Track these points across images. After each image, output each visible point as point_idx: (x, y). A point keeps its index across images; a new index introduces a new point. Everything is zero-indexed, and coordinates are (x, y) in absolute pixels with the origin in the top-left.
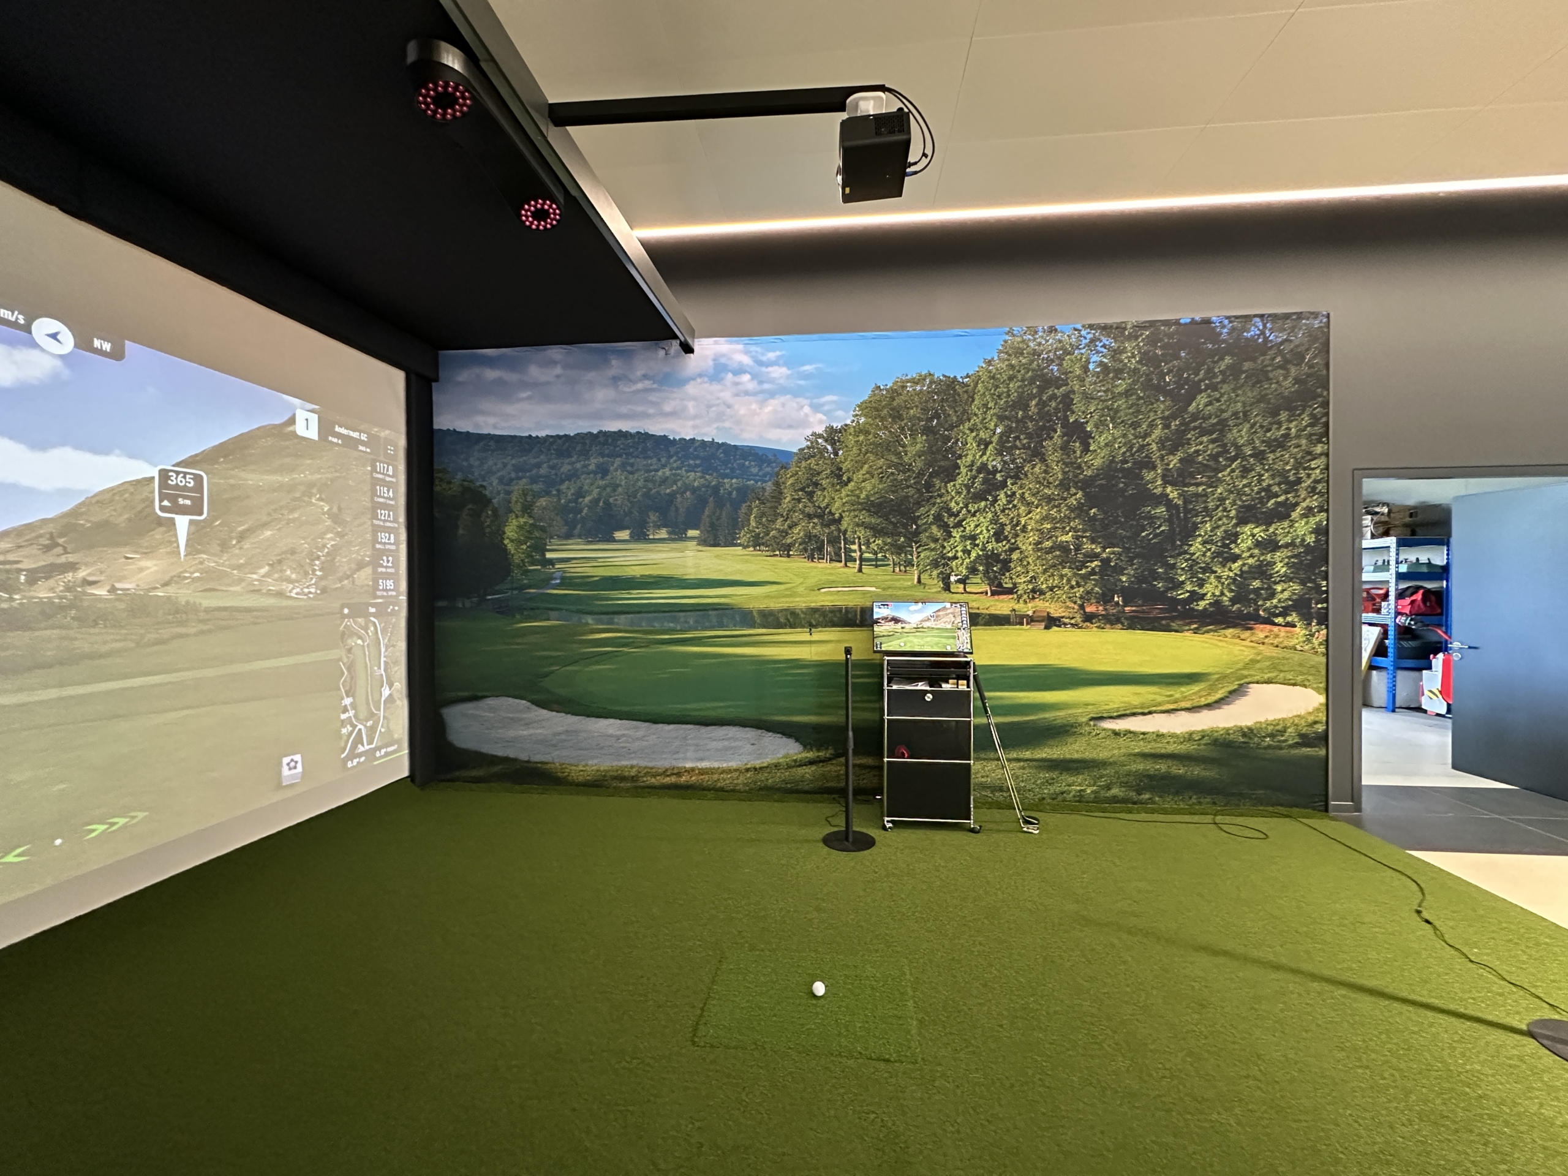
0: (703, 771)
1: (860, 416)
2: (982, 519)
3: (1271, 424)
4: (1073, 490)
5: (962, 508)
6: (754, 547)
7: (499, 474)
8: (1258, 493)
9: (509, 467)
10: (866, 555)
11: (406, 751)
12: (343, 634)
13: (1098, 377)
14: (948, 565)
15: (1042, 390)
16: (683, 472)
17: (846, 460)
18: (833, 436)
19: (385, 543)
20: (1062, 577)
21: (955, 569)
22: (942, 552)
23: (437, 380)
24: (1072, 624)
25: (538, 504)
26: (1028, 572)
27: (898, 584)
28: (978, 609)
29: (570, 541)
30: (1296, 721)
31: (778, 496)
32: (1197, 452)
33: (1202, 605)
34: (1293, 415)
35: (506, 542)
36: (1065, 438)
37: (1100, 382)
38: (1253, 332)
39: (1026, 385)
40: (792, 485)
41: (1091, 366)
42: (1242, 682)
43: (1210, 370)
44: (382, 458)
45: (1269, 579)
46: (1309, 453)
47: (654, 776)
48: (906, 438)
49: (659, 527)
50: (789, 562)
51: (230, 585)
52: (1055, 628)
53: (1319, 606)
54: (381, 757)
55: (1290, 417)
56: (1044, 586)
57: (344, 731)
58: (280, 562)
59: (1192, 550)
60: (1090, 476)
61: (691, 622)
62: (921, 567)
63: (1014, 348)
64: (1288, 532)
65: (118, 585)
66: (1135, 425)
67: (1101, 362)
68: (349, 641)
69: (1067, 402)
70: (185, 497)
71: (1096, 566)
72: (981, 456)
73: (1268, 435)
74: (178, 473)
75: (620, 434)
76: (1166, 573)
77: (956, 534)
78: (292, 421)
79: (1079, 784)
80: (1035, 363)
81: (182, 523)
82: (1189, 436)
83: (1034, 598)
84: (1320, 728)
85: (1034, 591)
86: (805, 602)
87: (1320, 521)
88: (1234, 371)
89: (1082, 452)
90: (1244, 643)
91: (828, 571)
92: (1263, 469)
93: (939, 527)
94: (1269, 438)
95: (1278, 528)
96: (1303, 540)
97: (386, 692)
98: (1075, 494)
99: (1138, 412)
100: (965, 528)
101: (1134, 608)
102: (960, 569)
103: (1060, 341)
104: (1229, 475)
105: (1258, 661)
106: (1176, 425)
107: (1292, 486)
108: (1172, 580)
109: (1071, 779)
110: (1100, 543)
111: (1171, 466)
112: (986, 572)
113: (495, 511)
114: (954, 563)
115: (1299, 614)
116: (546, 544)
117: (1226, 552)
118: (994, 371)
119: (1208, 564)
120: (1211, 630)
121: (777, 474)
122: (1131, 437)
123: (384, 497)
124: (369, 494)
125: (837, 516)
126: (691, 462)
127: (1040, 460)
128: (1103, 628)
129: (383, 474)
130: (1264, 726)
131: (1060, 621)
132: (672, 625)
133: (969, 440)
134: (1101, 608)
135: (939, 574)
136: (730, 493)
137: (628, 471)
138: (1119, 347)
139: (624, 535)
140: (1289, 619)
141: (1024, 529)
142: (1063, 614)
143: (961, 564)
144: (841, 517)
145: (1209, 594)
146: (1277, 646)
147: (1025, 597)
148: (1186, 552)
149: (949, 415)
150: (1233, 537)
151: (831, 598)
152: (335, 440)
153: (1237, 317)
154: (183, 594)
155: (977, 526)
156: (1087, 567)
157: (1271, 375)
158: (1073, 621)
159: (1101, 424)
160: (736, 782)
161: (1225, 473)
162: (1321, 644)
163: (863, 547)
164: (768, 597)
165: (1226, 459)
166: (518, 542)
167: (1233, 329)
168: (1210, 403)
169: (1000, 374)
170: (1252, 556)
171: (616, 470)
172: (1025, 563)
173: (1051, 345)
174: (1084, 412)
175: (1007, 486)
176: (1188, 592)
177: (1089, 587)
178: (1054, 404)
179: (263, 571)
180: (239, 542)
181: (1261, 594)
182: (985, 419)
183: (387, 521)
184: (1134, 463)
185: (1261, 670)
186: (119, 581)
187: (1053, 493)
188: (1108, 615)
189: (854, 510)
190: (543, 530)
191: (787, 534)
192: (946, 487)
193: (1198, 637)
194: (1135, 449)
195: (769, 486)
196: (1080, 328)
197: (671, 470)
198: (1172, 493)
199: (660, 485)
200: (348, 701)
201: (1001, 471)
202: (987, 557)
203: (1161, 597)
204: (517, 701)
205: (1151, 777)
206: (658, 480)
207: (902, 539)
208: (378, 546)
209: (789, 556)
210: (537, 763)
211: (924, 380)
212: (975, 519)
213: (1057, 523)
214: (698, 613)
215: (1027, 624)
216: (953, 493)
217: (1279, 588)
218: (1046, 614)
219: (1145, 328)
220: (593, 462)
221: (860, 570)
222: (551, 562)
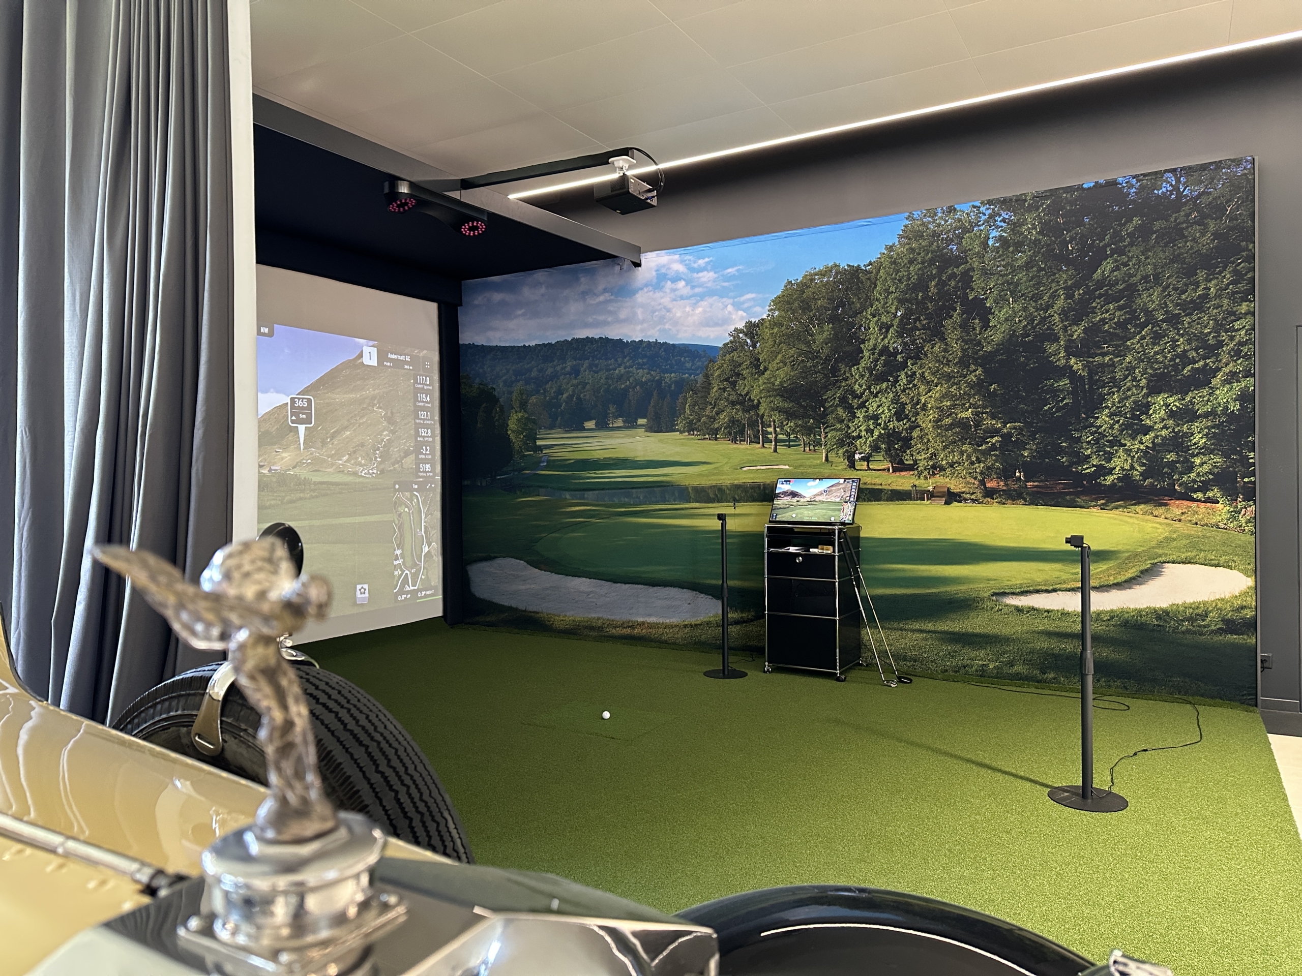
0: (651, 626)
1: (774, 310)
2: (883, 399)
3: (1186, 285)
4: (973, 367)
5: (865, 390)
6: (689, 432)
7: (504, 378)
8: (1171, 360)
9: (511, 372)
10: (780, 436)
11: (440, 596)
12: (395, 503)
13: (998, 252)
14: (852, 444)
15: (941, 270)
16: (634, 369)
17: (762, 351)
18: (752, 330)
19: (424, 436)
20: (962, 453)
21: (859, 447)
22: (847, 432)
23: (461, 305)
24: (973, 499)
25: (531, 401)
26: (928, 449)
27: (808, 463)
28: (881, 484)
29: (553, 431)
30: (1219, 605)
31: (708, 386)
32: (1103, 321)
33: (1110, 479)
34: (1213, 273)
35: (509, 433)
36: (965, 316)
37: (1000, 256)
38: (1165, 188)
39: (925, 267)
40: (719, 376)
41: (990, 242)
42: (1156, 561)
43: (1117, 234)
44: (421, 372)
45: (1186, 452)
46: (1233, 313)
47: (615, 627)
48: (814, 327)
49: (617, 417)
50: (717, 444)
51: (326, 468)
52: (955, 504)
53: (1246, 480)
54: (421, 597)
55: (1208, 275)
56: (944, 462)
57: (396, 573)
58: (355, 452)
59: (1098, 422)
60: (991, 351)
61: (642, 498)
62: (828, 446)
63: (915, 231)
64: (1208, 400)
65: (272, 468)
66: (1036, 298)
67: (1001, 236)
68: (399, 509)
69: (966, 279)
70: (303, 414)
71: (997, 441)
72: (883, 340)
73: (1183, 297)
74: (299, 399)
75: (588, 340)
76: (1070, 446)
77: (860, 414)
78: (361, 355)
79: (980, 658)
80: (935, 244)
81: (302, 428)
82: (1094, 305)
83: (934, 474)
84: (1249, 614)
85: (934, 467)
86: (729, 480)
87: (1245, 386)
88: (1144, 232)
89: (981, 329)
90: (1157, 520)
91: (749, 452)
92: (1178, 334)
93: (845, 408)
94: (1185, 301)
95: (1199, 399)
96: (1226, 408)
97: (426, 549)
98: (975, 371)
99: (1039, 284)
100: (868, 409)
101: (1036, 484)
102: (863, 447)
103: (959, 220)
104: (1139, 342)
105: (1174, 540)
106: (1079, 294)
107: (1212, 350)
108: (1077, 454)
109: (973, 654)
110: (1000, 418)
111: (1075, 337)
112: (888, 451)
113: (502, 407)
114: (858, 442)
115: (1221, 489)
116: (536, 434)
117: (1136, 424)
118: (895, 256)
119: (1117, 437)
120: (1120, 506)
121: (707, 367)
122: (1032, 310)
123: (423, 402)
124: (412, 400)
125: (756, 402)
126: (640, 361)
127: (939, 339)
128: (1004, 504)
129: (422, 384)
130: (1181, 609)
131: (960, 496)
132: (626, 500)
133: (872, 325)
134: (1002, 483)
135: (845, 452)
136: (670, 386)
137: (594, 371)
138: (1018, 220)
139: (590, 424)
140: (1210, 494)
141: (924, 406)
142: (963, 490)
143: (865, 443)
144: (759, 403)
145: (1117, 469)
146: (1196, 524)
147: (926, 473)
148: (1092, 425)
149: (853, 303)
150: (1145, 408)
151: (752, 476)
152: (388, 364)
153: (1144, 175)
154: (302, 473)
155: (878, 406)
156: (988, 443)
157: (1186, 234)
158: (973, 497)
159: (1001, 300)
160: (676, 636)
161: (1135, 341)
162: (1248, 521)
163: (778, 429)
164: (700, 475)
165: (1136, 326)
166: (518, 432)
167: (1142, 188)
168: (1117, 268)
169: (901, 258)
170: (1165, 427)
171: (585, 371)
172: (926, 440)
173: (951, 224)
174: (983, 289)
175: (908, 366)
176: (1094, 466)
177: (990, 462)
178: (953, 283)
179: (345, 459)
180: (331, 440)
181: (1177, 468)
182: (887, 303)
183: (426, 419)
184: (1035, 336)
185: (1179, 549)
186: (273, 465)
187: (952, 371)
188: (1009, 490)
189: (770, 396)
190: (534, 422)
191: (715, 420)
192: (850, 370)
193: (1105, 513)
194: (1036, 322)
195: (700, 378)
196: (979, 205)
197: (625, 368)
198: (1076, 364)
199: (617, 381)
200: (398, 552)
201: (900, 353)
202: (889, 435)
203: (1065, 471)
204: (518, 561)
205: (1056, 657)
206: (616, 377)
207: (811, 421)
208: (419, 439)
209: (716, 439)
210: (531, 612)
211: (831, 271)
212: (877, 399)
213: (956, 400)
214: (646, 490)
215: (928, 499)
216: (857, 377)
217: (1198, 461)
218: (946, 489)
219: (1046, 198)
220: (569, 364)
221: (775, 451)
222: (540, 448)
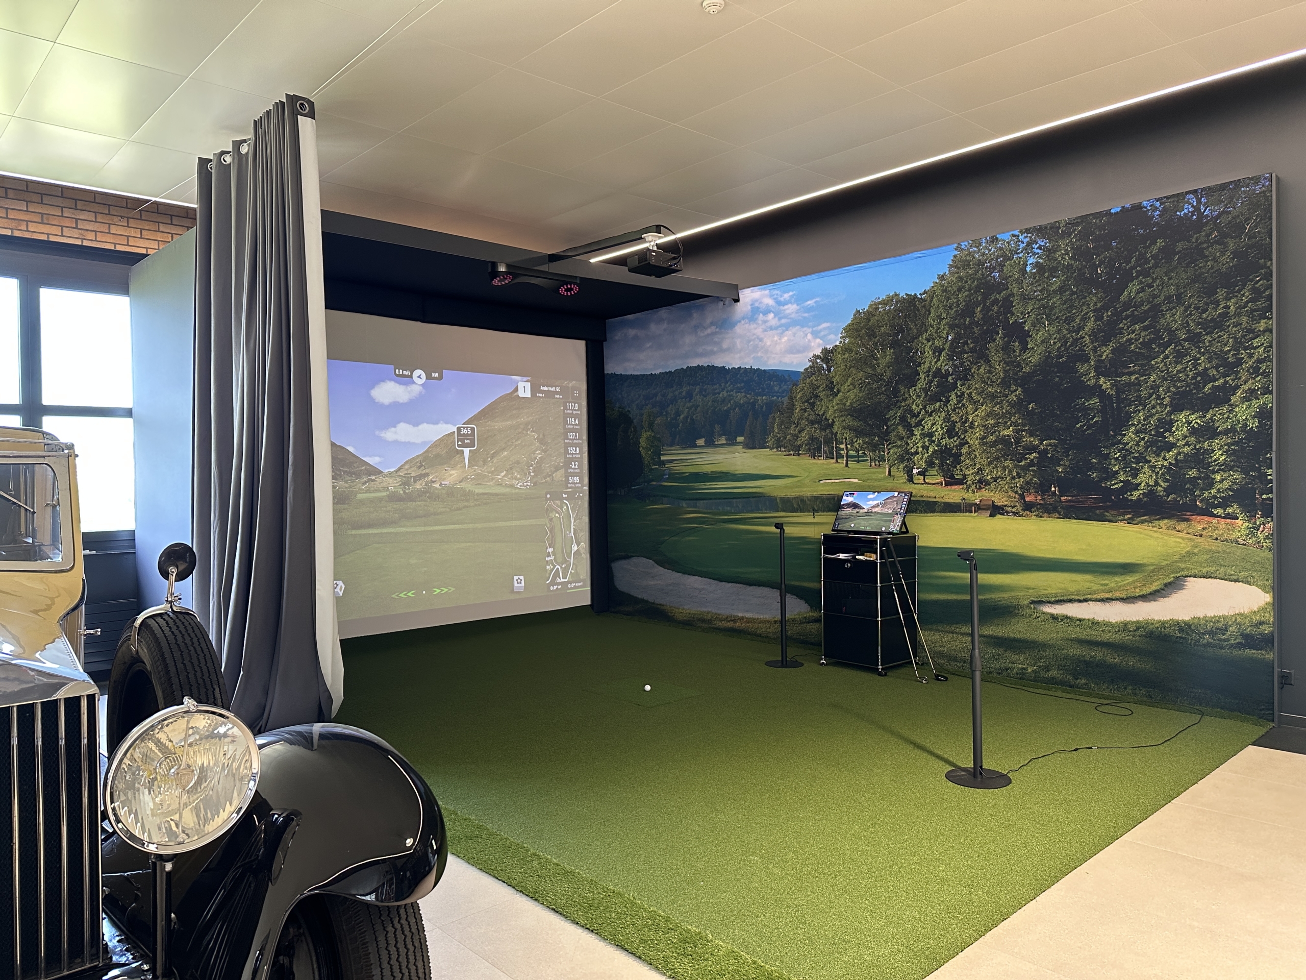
0: (749, 620)
1: (846, 337)
2: (937, 418)
3: (1207, 304)
4: (1013, 387)
5: (921, 409)
6: (777, 448)
7: (637, 402)
8: (1194, 378)
9: (642, 397)
10: (851, 453)
11: (588, 588)
12: (547, 509)
13: (1034, 278)
14: (911, 459)
15: (985, 297)
16: (733, 393)
17: (836, 374)
18: (827, 355)
19: (573, 454)
20: (1004, 468)
21: (916, 462)
22: (906, 448)
23: (606, 341)
24: (1014, 512)
25: (656, 422)
26: (975, 465)
27: (874, 477)
28: (935, 497)
29: (674, 448)
30: (1239, 620)
31: (792, 407)
32: (1129, 340)
33: (1136, 494)
34: (1233, 292)
35: (641, 449)
36: (1006, 339)
37: (1036, 282)
38: (1187, 209)
39: (972, 294)
40: (801, 398)
41: (1028, 269)
42: (1178, 575)
43: (1142, 256)
44: (570, 400)
45: (1207, 469)
46: (1251, 331)
47: (721, 621)
48: (878, 352)
49: (721, 436)
50: (799, 460)
51: (487, 482)
52: (999, 516)
53: (1264, 496)
54: (571, 588)
55: (1228, 293)
56: (989, 477)
57: (548, 567)
58: (511, 469)
59: (1125, 439)
60: (1029, 372)
61: (740, 507)
62: (891, 461)
63: (962, 261)
64: (1228, 418)
65: (443, 483)
66: (1069, 320)
67: (1037, 263)
68: (551, 515)
69: (1007, 305)
70: (467, 439)
71: (1035, 457)
72: (936, 362)
73: (1204, 316)
74: (464, 428)
75: (699, 368)
76: (1100, 462)
77: (917, 432)
78: (517, 389)
79: (1021, 662)
80: (980, 272)
81: (466, 451)
82: (1121, 325)
83: (980, 488)
84: (1267, 629)
85: (980, 481)
86: (810, 491)
87: (1264, 403)
88: (1167, 253)
89: (1021, 351)
90: (1180, 534)
91: (825, 466)
92: (1199, 352)
93: (904, 427)
94: (1205, 319)
95: (1218, 416)
96: (1246, 425)
97: (575, 548)
98: (1015, 391)
99: (1072, 307)
100: (924, 427)
101: (1069, 498)
102: (920, 463)
103: (1001, 249)
104: (1162, 361)
105: (1196, 554)
106: (1108, 316)
107: (1232, 368)
108: (1106, 470)
109: (1014, 657)
110: (1037, 436)
111: (1104, 357)
112: (941, 465)
113: (635, 427)
114: (916, 458)
115: (1240, 505)
116: (660, 450)
117: (1160, 441)
118: (946, 285)
119: (1142, 453)
120: (1145, 521)
121: (791, 390)
122: (1065, 332)
123: (572, 424)
124: (562, 424)
125: (830, 421)
126: (739, 385)
127: (985, 361)
128: (1041, 517)
129: (572, 410)
130: (1203, 622)
131: (1003, 509)
132: (729, 508)
133: (927, 349)
134: (1039, 498)
135: (904, 468)
136: (762, 407)
137: (703, 395)
138: (1053, 247)
139: (701, 442)
140: (1230, 510)
141: (972, 426)
142: (1006, 503)
143: (922, 459)
144: (833, 422)
145: (1143, 485)
146: (1217, 539)
147: (973, 487)
148: (1119, 442)
149: (911, 328)
150: (1167, 425)
151: (827, 488)
152: (541, 395)
153: (1167, 198)
154: (467, 486)
155: (933, 425)
156: (1027, 459)
157: (1207, 253)
158: (1014, 510)
159: (1037, 323)
160: (768, 630)
161: (1159, 360)
162: (1267, 538)
163: (849, 446)
164: (786, 487)
165: (1159, 345)
166: (647, 449)
167: (1164, 211)
168: (1142, 290)
169: (951, 287)
170: (1187, 444)
171: (697, 395)
172: (973, 456)
173: (994, 253)
174: (1022, 313)
175: (958, 387)
176: (1121, 481)
177: (1028, 477)
178: (996, 308)
179: (503, 474)
180: (491, 459)
181: (1198, 484)
182: (939, 328)
183: (575, 439)
184: (1068, 357)
185: (1201, 564)
186: (443, 481)
187: (996, 391)
188: (1046, 504)
189: (842, 416)
190: (659, 440)
191: (798, 437)
192: (909, 391)
193: (1131, 527)
194: (1069, 344)
195: (786, 400)
196: (1018, 233)
197: (727, 392)
198: (1105, 384)
199: (721, 404)
200: (550, 550)
201: (951, 375)
202: (941, 451)
203: (1095, 487)
204: (648, 560)
205: (1087, 663)
206: (720, 400)
207: (877, 438)
208: (568, 456)
209: (799, 455)
210: (658, 604)
211: (892, 300)
212: (932, 418)
213: (999, 418)
214: (744, 500)
215: (975, 512)
216: (914, 397)
217: (1218, 478)
218: (991, 503)
219: (1078, 224)
220: (685, 389)
221: (847, 465)
222: (663, 463)
